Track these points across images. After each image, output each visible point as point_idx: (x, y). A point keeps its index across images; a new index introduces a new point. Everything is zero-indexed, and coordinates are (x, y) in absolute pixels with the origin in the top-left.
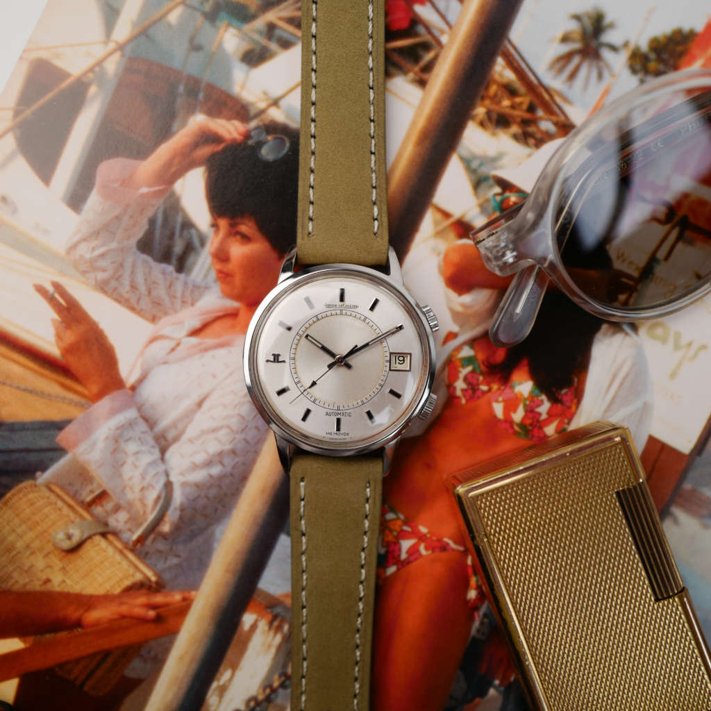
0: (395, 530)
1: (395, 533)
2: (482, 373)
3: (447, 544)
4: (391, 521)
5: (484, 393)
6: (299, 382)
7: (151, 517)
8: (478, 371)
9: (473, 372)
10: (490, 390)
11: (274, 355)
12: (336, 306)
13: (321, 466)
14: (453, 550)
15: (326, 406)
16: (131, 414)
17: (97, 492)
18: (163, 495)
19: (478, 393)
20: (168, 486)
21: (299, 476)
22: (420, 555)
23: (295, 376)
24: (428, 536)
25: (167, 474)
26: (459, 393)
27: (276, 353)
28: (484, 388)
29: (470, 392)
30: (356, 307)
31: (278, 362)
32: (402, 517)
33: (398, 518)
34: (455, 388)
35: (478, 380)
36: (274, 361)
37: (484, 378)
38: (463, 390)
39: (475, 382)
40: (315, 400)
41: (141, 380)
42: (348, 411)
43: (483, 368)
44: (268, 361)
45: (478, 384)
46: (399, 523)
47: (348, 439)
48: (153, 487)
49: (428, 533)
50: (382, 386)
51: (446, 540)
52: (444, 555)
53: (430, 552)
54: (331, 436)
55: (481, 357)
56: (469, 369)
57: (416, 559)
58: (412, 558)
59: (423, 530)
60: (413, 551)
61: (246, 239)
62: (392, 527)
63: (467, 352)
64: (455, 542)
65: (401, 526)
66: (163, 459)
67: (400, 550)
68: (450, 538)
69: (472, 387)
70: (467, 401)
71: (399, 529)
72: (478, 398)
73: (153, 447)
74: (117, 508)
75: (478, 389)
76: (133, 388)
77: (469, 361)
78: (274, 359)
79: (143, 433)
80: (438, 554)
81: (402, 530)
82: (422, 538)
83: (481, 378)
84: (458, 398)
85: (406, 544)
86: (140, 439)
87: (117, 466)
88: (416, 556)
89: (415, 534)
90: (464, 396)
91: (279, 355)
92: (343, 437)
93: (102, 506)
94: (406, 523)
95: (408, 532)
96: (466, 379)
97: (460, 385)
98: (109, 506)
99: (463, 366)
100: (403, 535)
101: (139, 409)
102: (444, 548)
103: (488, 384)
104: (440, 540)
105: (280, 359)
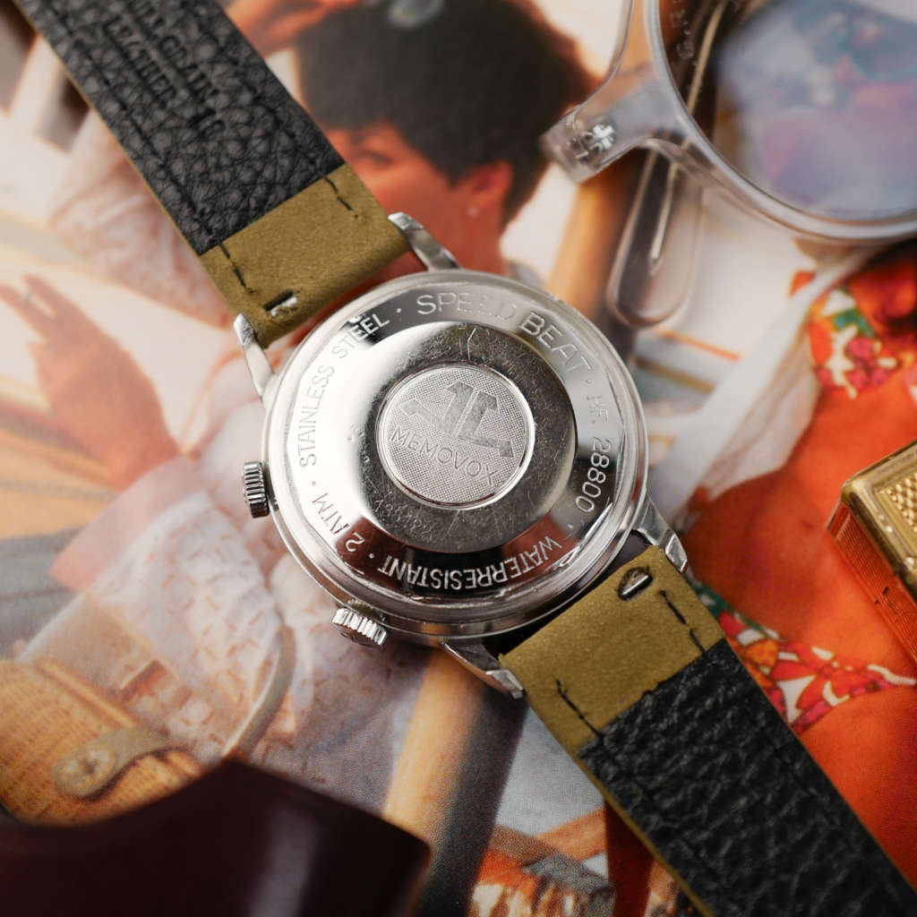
0: (765, 664)
1: (766, 671)
2: (878, 337)
3: (881, 677)
4: (751, 645)
5: (890, 372)
7: (255, 706)
8: (869, 333)
9: (860, 336)
10: (900, 365)
14: (894, 686)
16: (197, 504)
17: (142, 667)
18: (276, 659)
19: (878, 375)
20: (285, 637)
22: (827, 705)
24: (835, 664)
25: (280, 614)
26: (839, 379)
28: (887, 363)
29: (862, 374)
32: (774, 634)
33: (767, 638)
34: (829, 372)
35: (871, 350)
37: (884, 346)
38: (849, 374)
39: (866, 355)
41: (210, 438)
43: (878, 327)
45: (874, 358)
46: (770, 646)
48: (254, 644)
49: (835, 659)
51: (873, 667)
52: (877, 700)
53: (846, 697)
55: (869, 307)
56: (850, 333)
57: (820, 717)
58: (811, 716)
59: (824, 654)
60: (810, 700)
61: (383, 161)
62: (758, 659)
63: (840, 303)
64: (894, 671)
65: (775, 654)
66: (268, 586)
67: (783, 702)
68: (881, 663)
69: (864, 366)
70: (860, 391)
71: (772, 661)
72: (881, 382)
73: (246, 563)
74: (185, 696)
75: (877, 367)
76: (197, 454)
77: (847, 317)
79: (224, 537)
80: (863, 699)
81: (779, 662)
82: (823, 672)
83: (878, 346)
84: (842, 389)
85: (793, 689)
86: (218, 551)
87: (178, 611)
88: (818, 709)
89: (807, 665)
90: (852, 383)
93: (152, 695)
94: (784, 645)
95: (791, 662)
96: (848, 351)
97: (839, 365)
98: (167, 693)
99: (838, 329)
100: (782, 671)
101: (212, 493)
102: (874, 685)
103: (893, 354)
104: (861, 670)
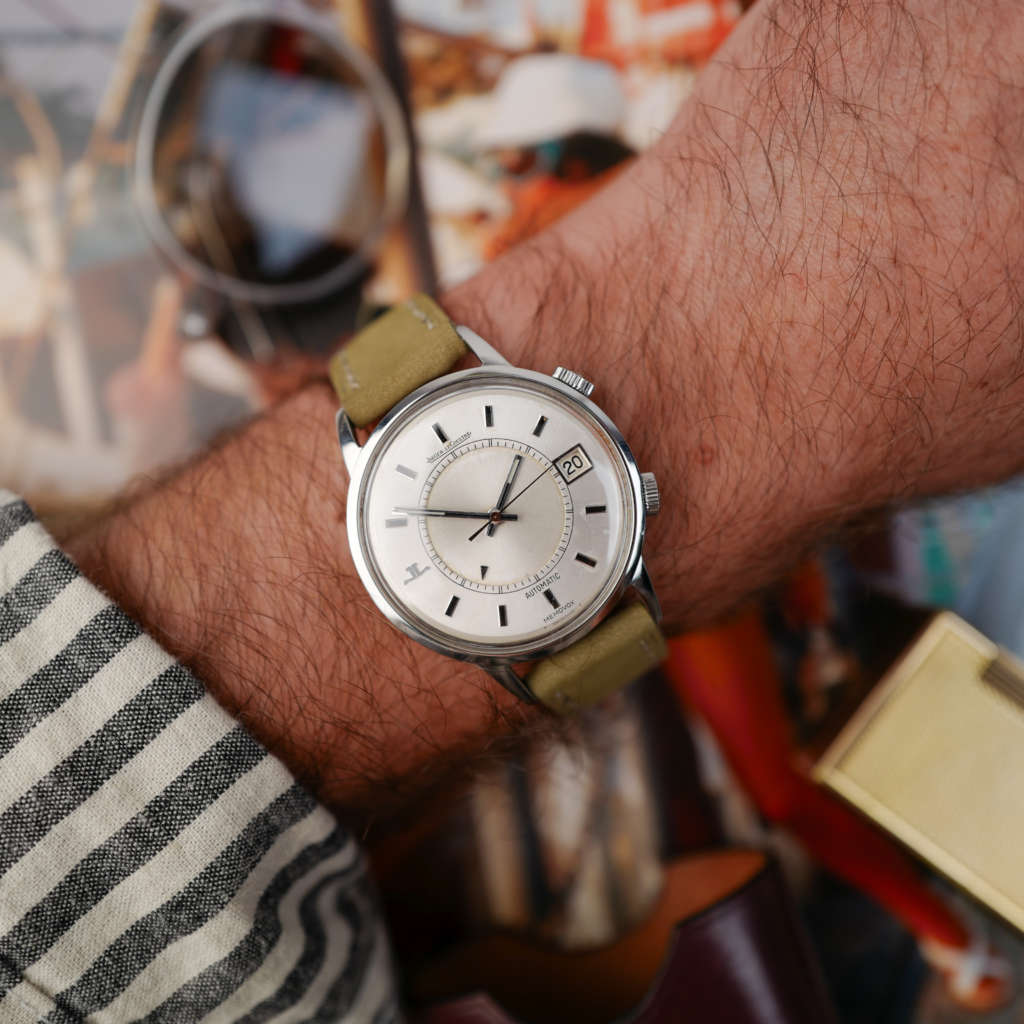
6: (464, 580)
11: (408, 569)
12: (441, 452)
23: (454, 576)
27: (410, 565)
30: (468, 435)
31: (420, 574)
36: (414, 577)
40: (500, 589)
42: (552, 574)
44: (406, 582)
47: (576, 608)
50: (572, 511)
54: (553, 621)
78: (412, 573)
91: (414, 565)
92: (568, 610)
105: (421, 568)
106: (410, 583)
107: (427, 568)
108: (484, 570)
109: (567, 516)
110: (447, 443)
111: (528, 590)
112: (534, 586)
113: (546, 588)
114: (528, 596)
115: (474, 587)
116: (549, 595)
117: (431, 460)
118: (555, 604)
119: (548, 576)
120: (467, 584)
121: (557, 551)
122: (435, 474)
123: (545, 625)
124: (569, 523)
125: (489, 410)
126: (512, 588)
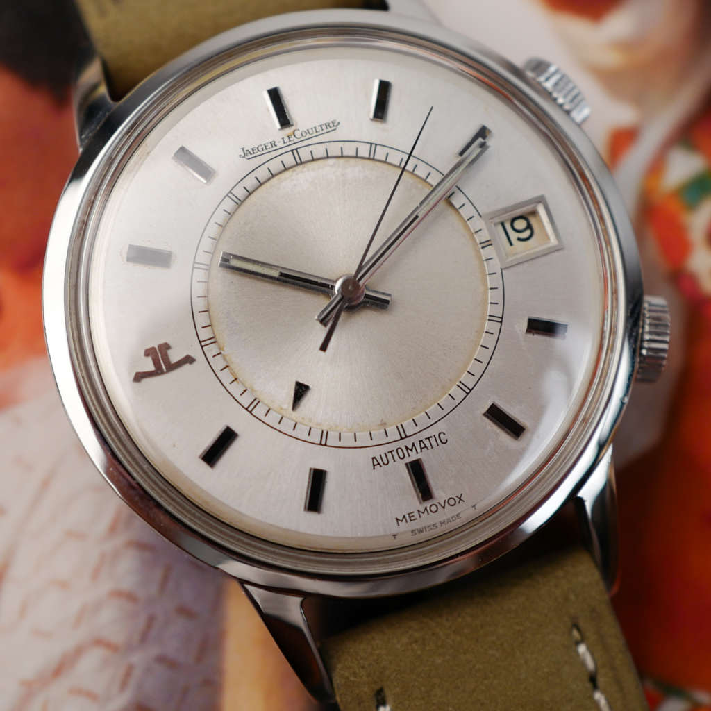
6: (256, 402)
11: (148, 353)
12: (273, 144)
13: (417, 635)
15: (363, 439)
21: (367, 691)
23: (236, 389)
26: (709, 285)
27: (156, 344)
30: (332, 126)
31: (172, 367)
34: (693, 276)
36: (158, 372)
40: (324, 435)
42: (433, 431)
44: (139, 377)
47: (466, 512)
50: (500, 321)
54: (415, 525)
56: (708, 209)
63: (684, 166)
77: (700, 186)
78: (156, 362)
91: (165, 347)
92: (449, 512)
99: (690, 209)
105: (174, 357)
106: (146, 381)
107: (189, 360)
108: (301, 391)
109: (488, 325)
110: (288, 131)
111: (377, 452)
112: (393, 447)
113: (414, 456)
114: (375, 463)
115: (272, 419)
116: (417, 470)
117: (248, 154)
118: (425, 492)
119: (427, 434)
120: (260, 411)
121: (454, 390)
122: (250, 182)
123: (395, 529)
124: (490, 341)
125: (385, 88)
126: (348, 440)
